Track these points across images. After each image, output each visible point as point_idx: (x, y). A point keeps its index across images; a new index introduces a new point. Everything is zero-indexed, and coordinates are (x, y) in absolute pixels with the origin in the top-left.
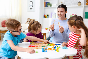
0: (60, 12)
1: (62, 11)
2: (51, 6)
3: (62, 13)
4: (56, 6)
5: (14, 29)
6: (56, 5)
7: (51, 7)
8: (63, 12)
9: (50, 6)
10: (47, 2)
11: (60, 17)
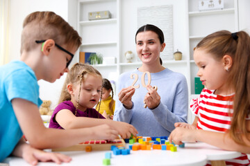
0: (145, 44)
1: (150, 42)
2: (102, 63)
3: (151, 47)
4: (116, 63)
5: (67, 42)
6: (116, 59)
7: (100, 65)
8: (153, 43)
9: (97, 62)
10: (90, 53)
11: (146, 58)
